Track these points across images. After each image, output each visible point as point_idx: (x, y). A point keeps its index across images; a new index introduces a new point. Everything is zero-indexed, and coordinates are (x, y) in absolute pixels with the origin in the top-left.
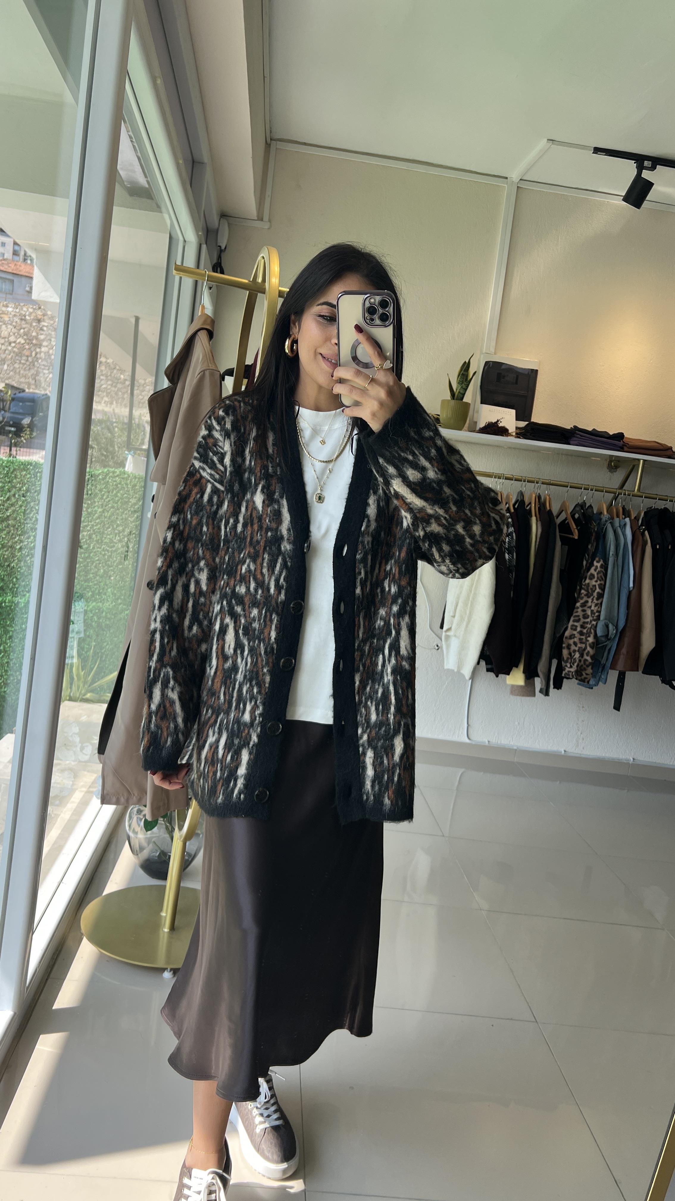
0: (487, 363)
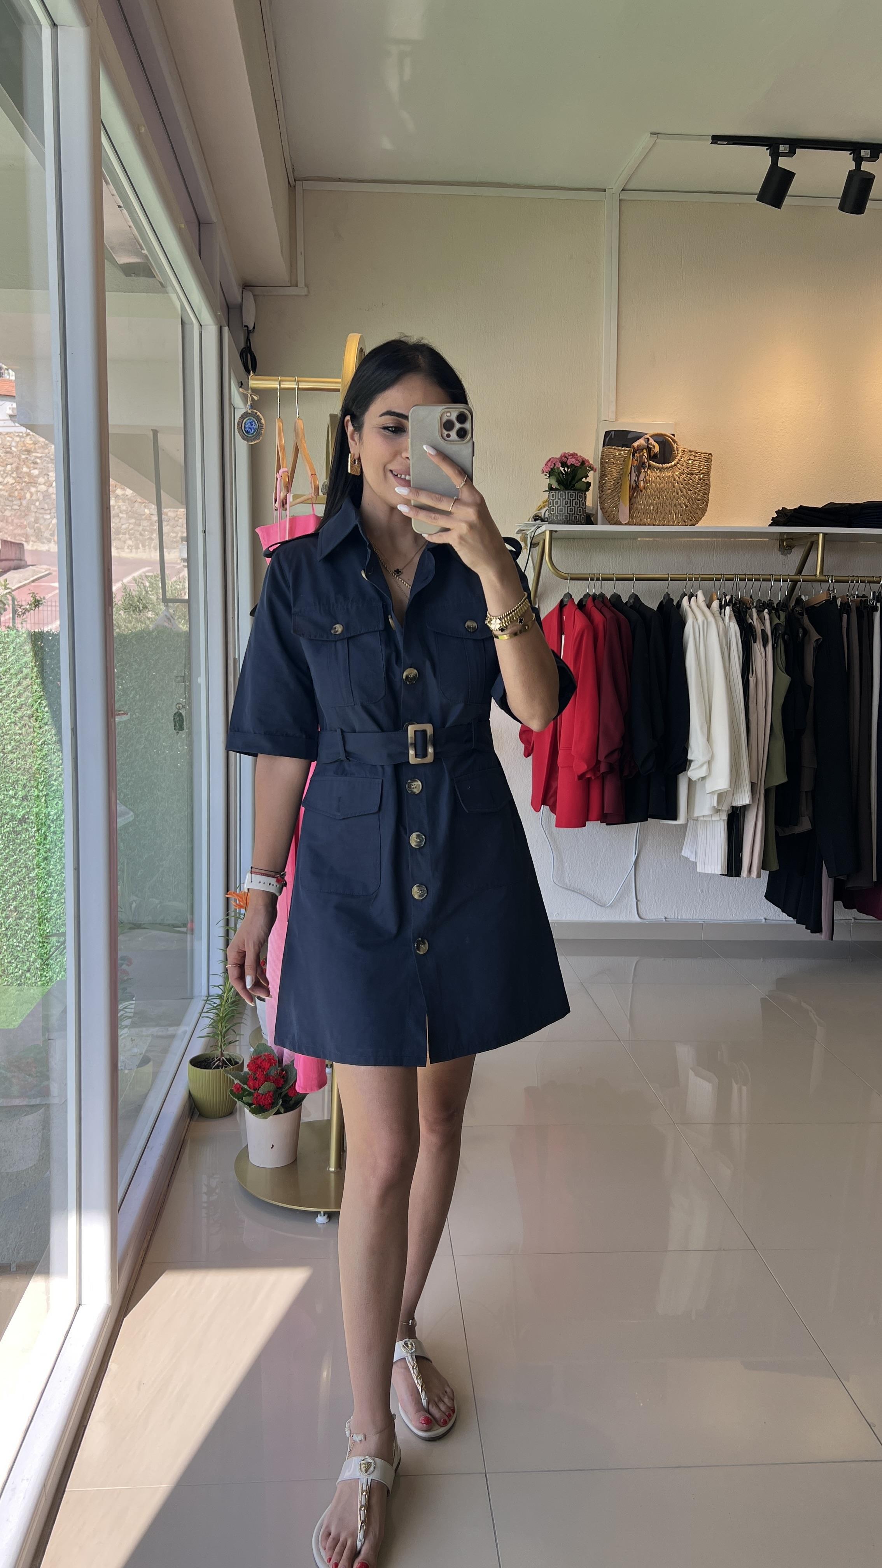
0: (607, 433)
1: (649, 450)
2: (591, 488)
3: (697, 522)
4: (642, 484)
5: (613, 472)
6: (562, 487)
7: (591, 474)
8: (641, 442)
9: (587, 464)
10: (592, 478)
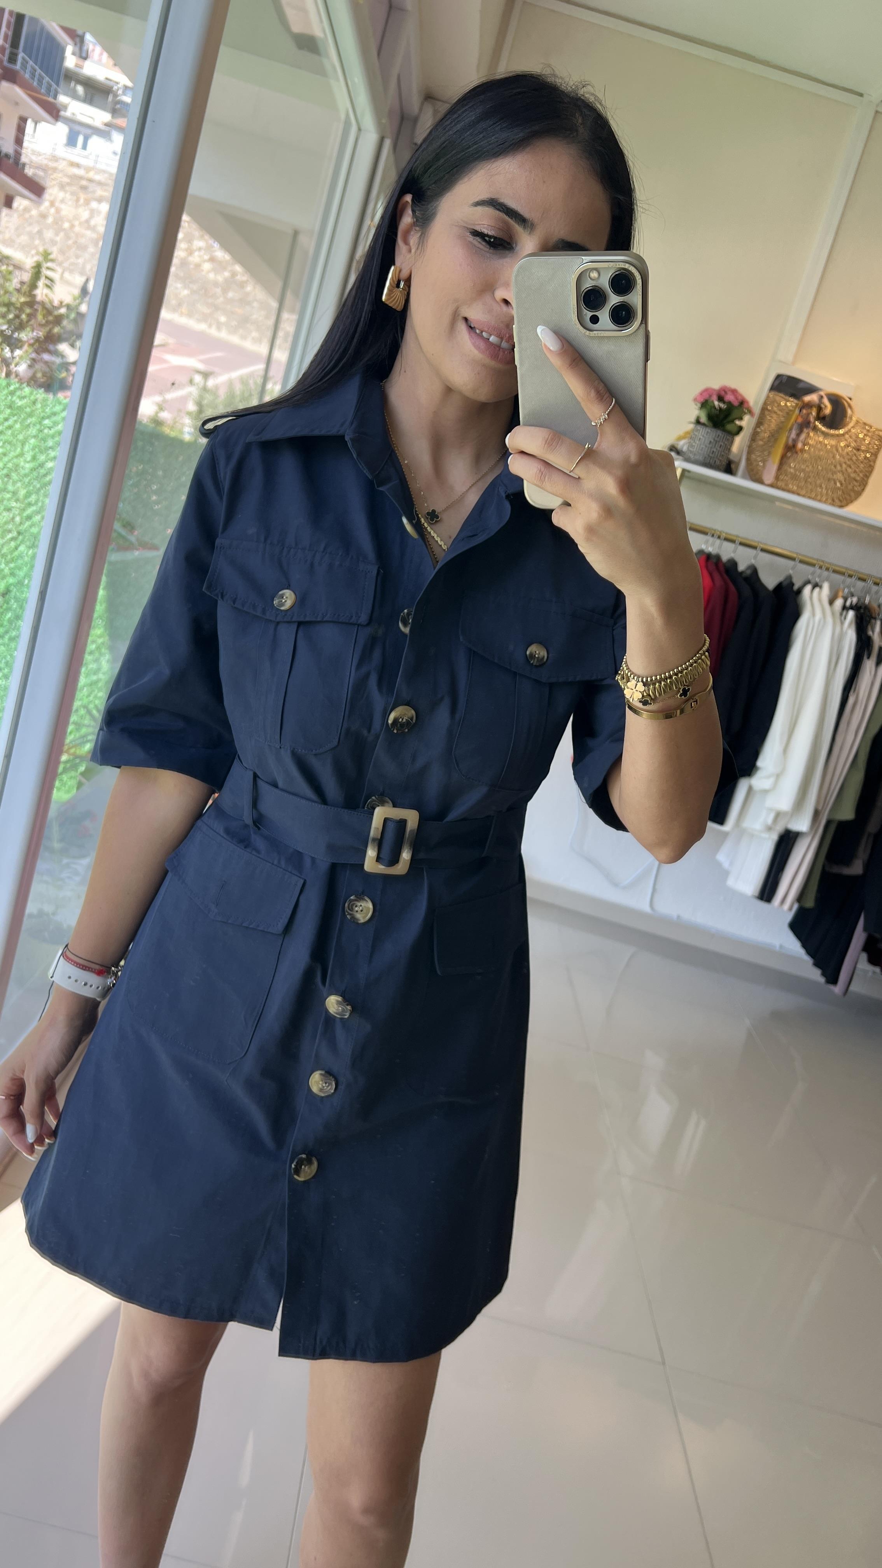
0: (779, 377)
1: (820, 409)
2: (742, 434)
3: (847, 505)
4: (800, 445)
5: (772, 422)
6: (711, 424)
7: (746, 418)
8: (812, 398)
9: (745, 405)
10: (747, 422)
